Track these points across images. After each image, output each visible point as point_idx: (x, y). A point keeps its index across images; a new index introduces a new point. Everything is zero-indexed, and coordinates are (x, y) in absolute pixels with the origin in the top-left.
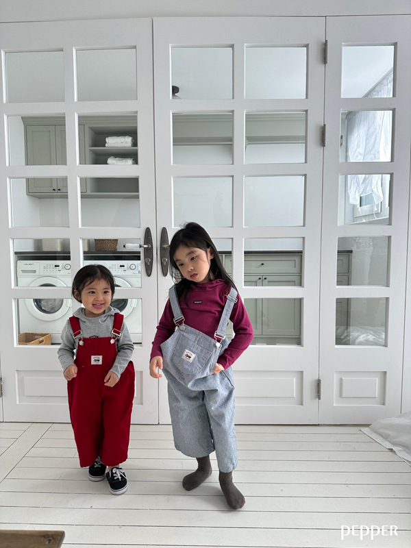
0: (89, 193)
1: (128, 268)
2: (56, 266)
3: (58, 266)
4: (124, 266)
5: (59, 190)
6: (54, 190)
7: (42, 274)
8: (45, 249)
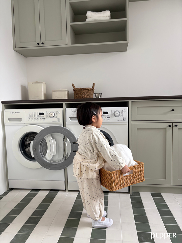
0: (70, 45)
1: (111, 115)
2: (40, 114)
3: (43, 114)
4: (107, 113)
5: (43, 43)
6: (38, 44)
7: (27, 122)
8: (31, 98)
